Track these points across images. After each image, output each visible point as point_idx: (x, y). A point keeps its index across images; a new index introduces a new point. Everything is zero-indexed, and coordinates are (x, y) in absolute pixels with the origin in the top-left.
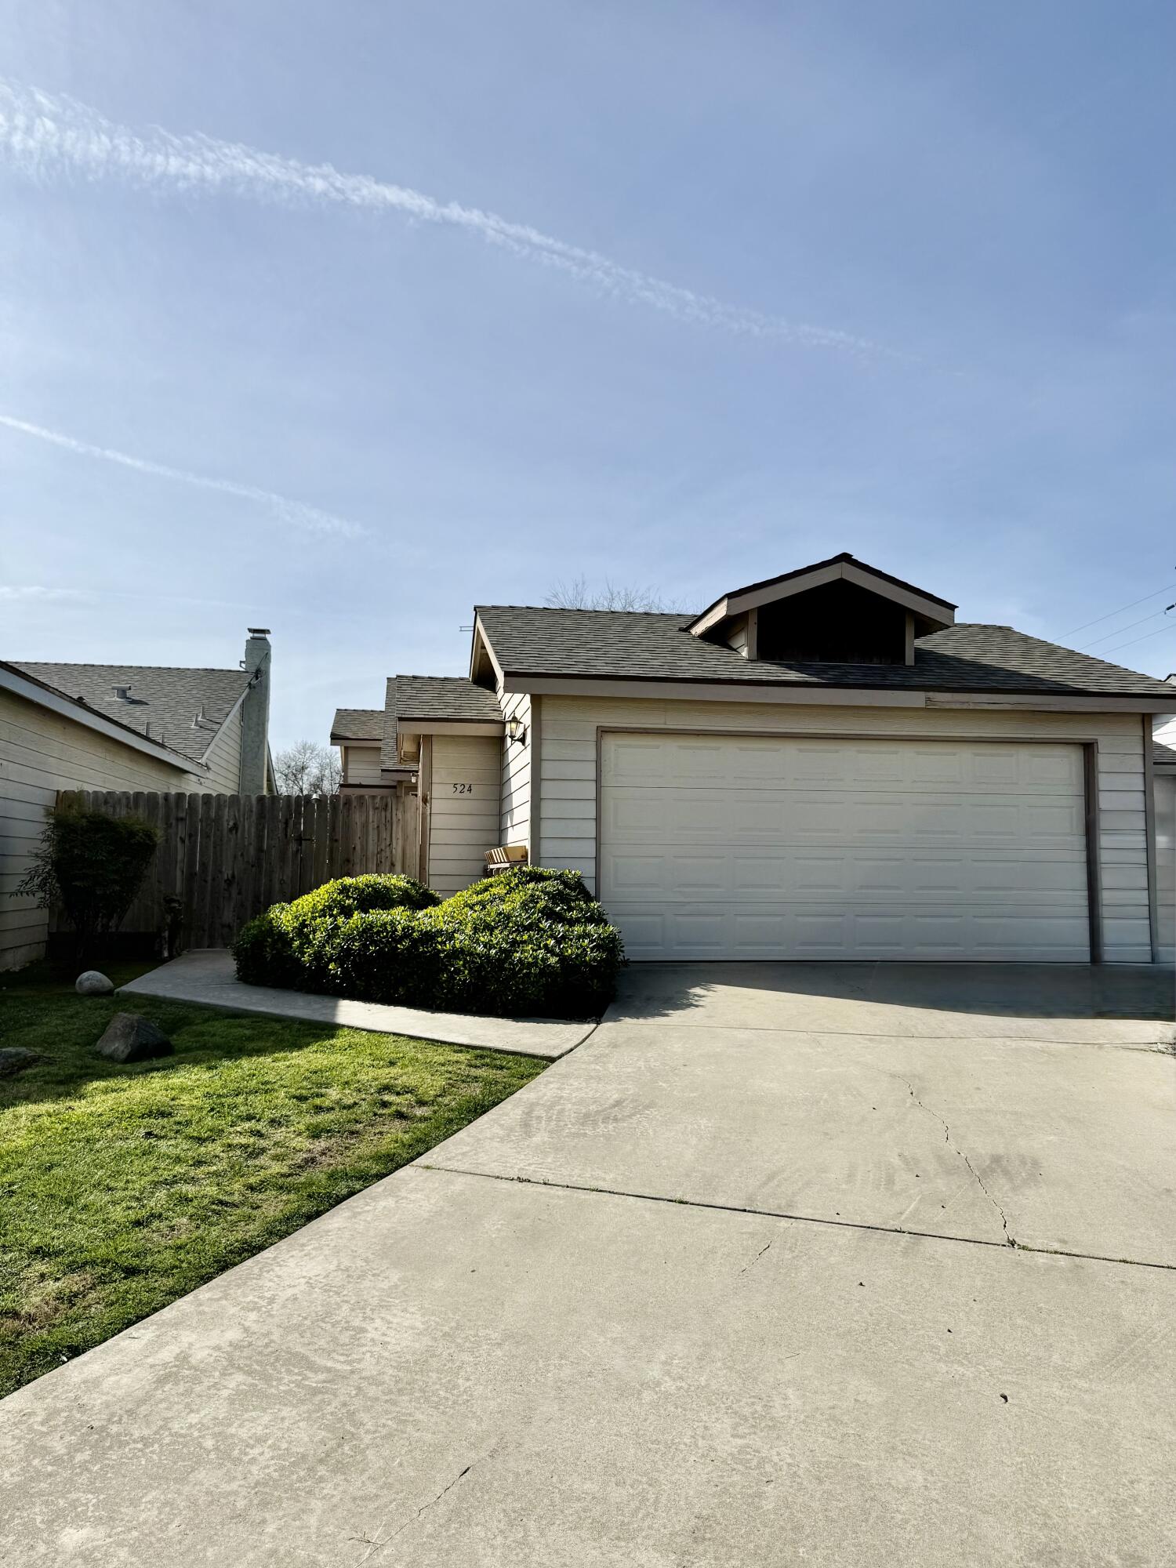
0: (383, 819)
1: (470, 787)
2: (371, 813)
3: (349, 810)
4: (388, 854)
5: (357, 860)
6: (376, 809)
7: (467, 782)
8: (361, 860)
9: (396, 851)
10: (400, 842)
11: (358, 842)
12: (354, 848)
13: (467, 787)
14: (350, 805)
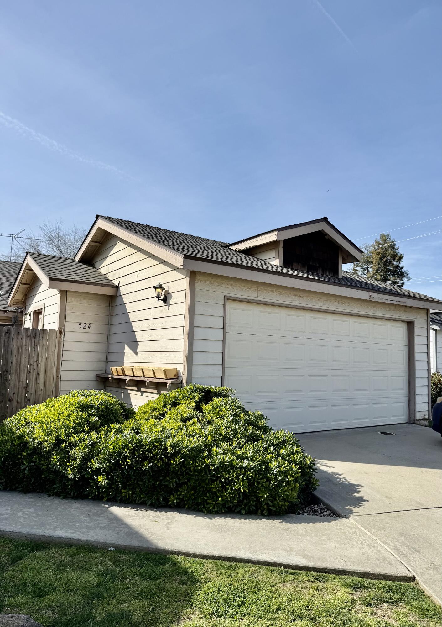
0: (33, 344)
1: (90, 325)
2: (24, 339)
3: (9, 337)
4: (35, 367)
5: (13, 371)
6: (27, 337)
7: (88, 322)
8: (16, 371)
9: (41, 365)
10: (44, 360)
11: (14, 359)
12: (12, 363)
13: (88, 325)
14: (10, 333)
